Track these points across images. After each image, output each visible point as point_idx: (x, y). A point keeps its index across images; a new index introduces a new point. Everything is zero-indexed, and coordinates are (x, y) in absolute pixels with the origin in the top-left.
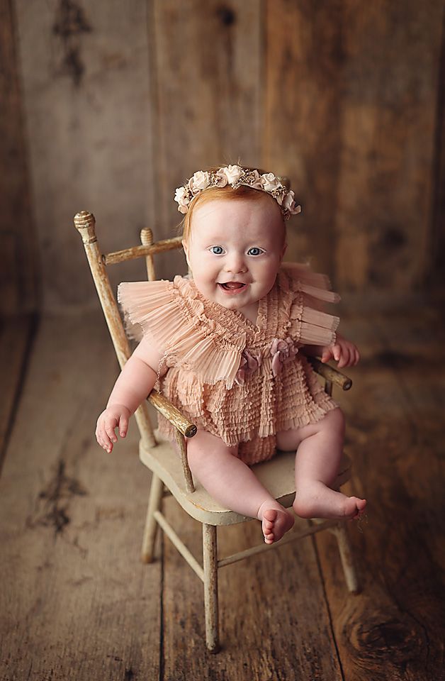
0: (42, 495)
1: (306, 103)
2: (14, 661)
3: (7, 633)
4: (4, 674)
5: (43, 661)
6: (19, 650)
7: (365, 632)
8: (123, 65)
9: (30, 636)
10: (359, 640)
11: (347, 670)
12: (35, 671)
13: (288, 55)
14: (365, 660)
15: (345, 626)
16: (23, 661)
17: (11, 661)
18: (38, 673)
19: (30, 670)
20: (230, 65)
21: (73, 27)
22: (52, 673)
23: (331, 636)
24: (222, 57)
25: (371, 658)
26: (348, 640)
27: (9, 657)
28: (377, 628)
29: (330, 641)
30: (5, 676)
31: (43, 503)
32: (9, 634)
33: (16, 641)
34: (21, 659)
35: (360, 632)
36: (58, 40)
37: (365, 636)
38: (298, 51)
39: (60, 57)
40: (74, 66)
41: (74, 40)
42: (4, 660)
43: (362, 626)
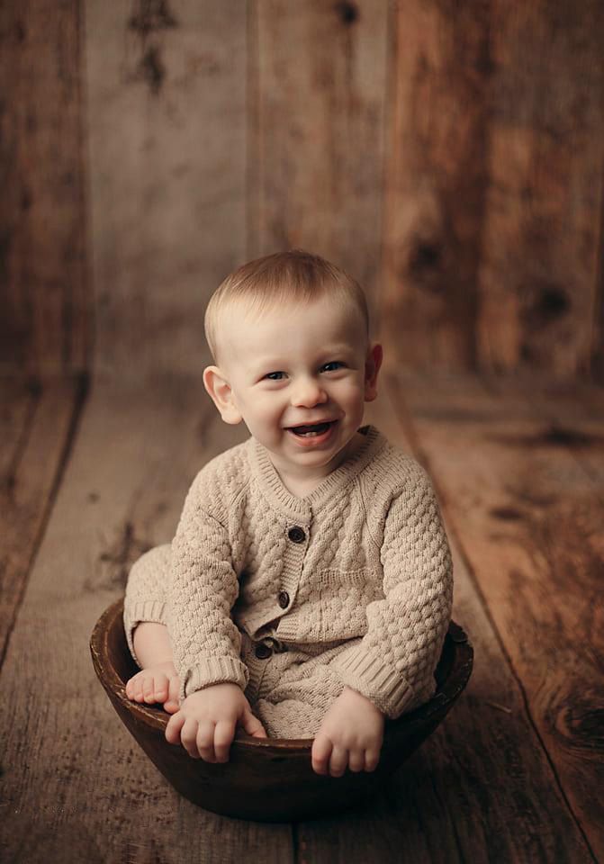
0: (104, 558)
1: (444, 123)
2: (76, 737)
3: (64, 701)
4: (63, 751)
5: (117, 739)
6: (82, 726)
7: (577, 719)
8: (214, 70)
9: (97, 709)
10: (568, 727)
11: (556, 760)
12: (107, 750)
13: (423, 63)
14: (581, 748)
15: (547, 711)
16: (88, 738)
17: (70, 738)
18: (111, 753)
19: (100, 749)
20: (350, 73)
21: (154, 20)
22: (131, 753)
23: (528, 722)
24: (340, 62)
25: (590, 746)
26: (554, 727)
27: (69, 732)
28: (591, 715)
29: (528, 728)
30: (64, 753)
31: (105, 567)
32: (66, 704)
33: (77, 714)
34: (85, 735)
35: (568, 719)
36: (134, 37)
37: (576, 723)
38: (435, 59)
39: (135, 57)
40: (153, 70)
41: (154, 37)
42: (62, 736)
43: (570, 711)
